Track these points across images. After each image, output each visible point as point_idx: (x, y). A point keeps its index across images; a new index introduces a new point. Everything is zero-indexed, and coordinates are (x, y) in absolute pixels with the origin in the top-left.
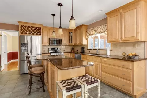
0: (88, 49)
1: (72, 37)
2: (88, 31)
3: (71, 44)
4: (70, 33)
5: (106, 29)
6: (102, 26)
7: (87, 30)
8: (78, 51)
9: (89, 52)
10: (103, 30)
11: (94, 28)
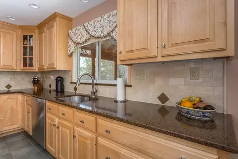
0: (72, 83)
1: (31, 48)
2: (72, 33)
3: (28, 69)
4: (25, 38)
5: (115, 24)
6: (106, 16)
7: (70, 31)
8: (50, 86)
9: (75, 89)
10: (108, 27)
11: (86, 24)
